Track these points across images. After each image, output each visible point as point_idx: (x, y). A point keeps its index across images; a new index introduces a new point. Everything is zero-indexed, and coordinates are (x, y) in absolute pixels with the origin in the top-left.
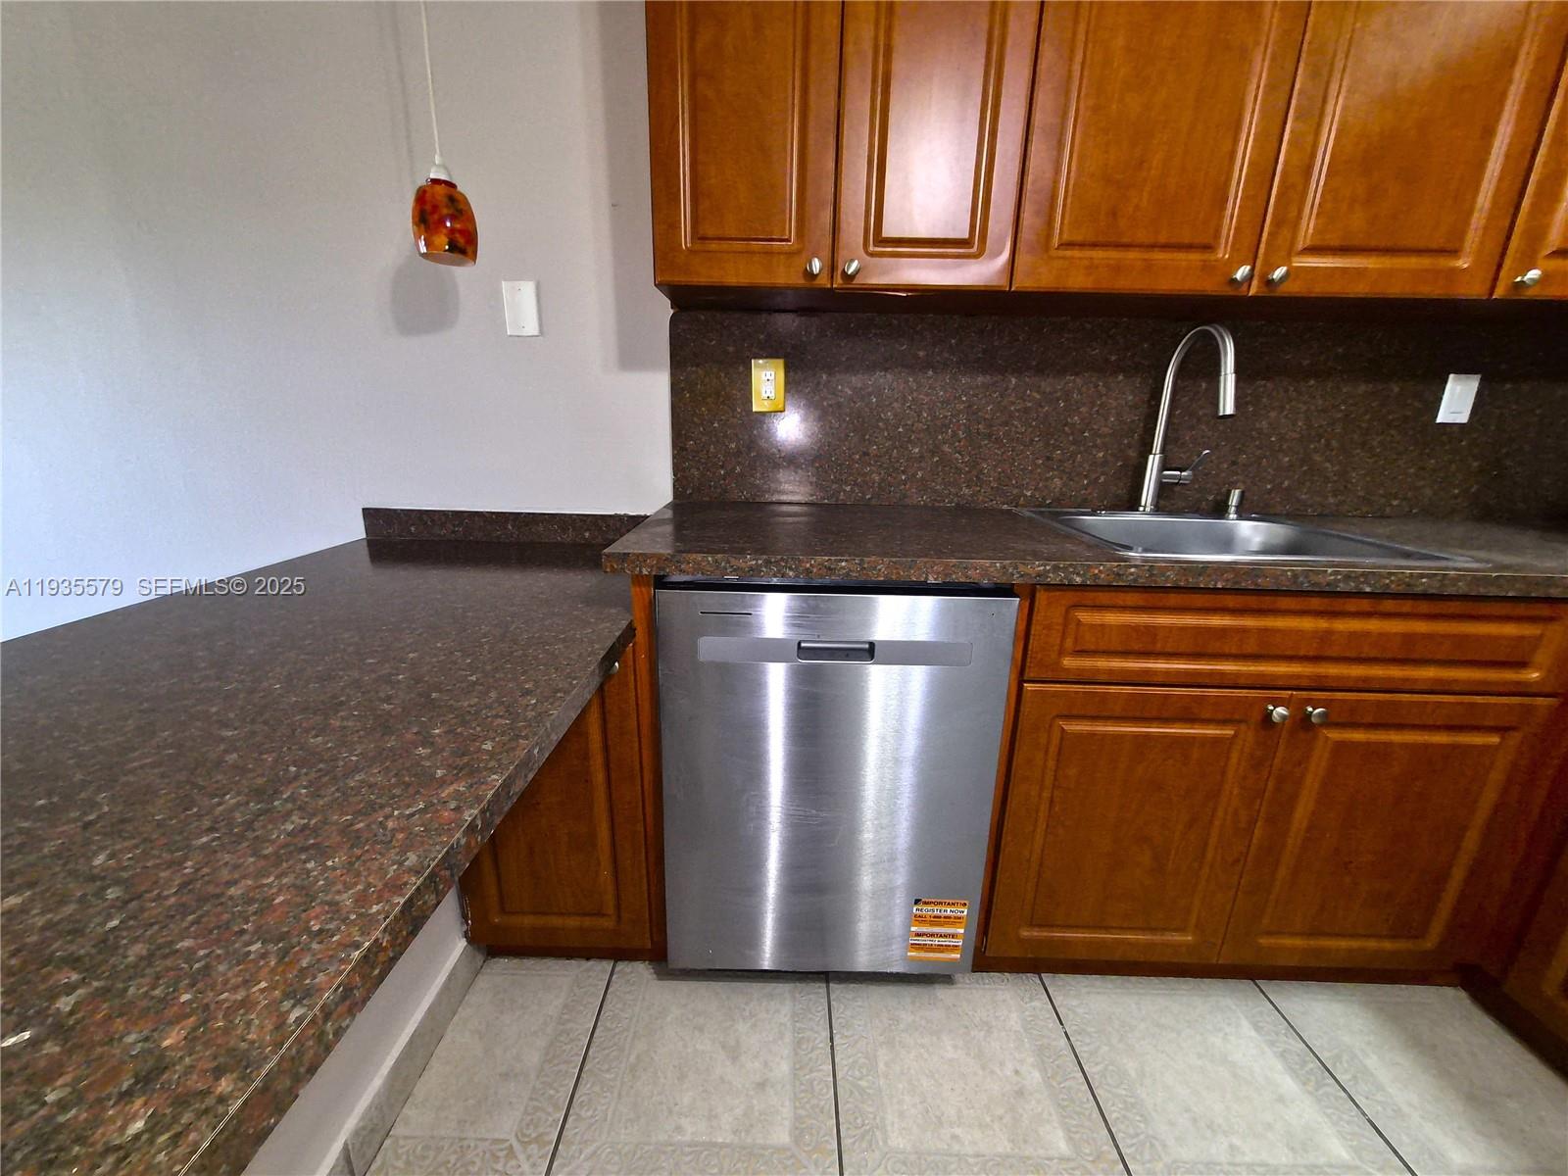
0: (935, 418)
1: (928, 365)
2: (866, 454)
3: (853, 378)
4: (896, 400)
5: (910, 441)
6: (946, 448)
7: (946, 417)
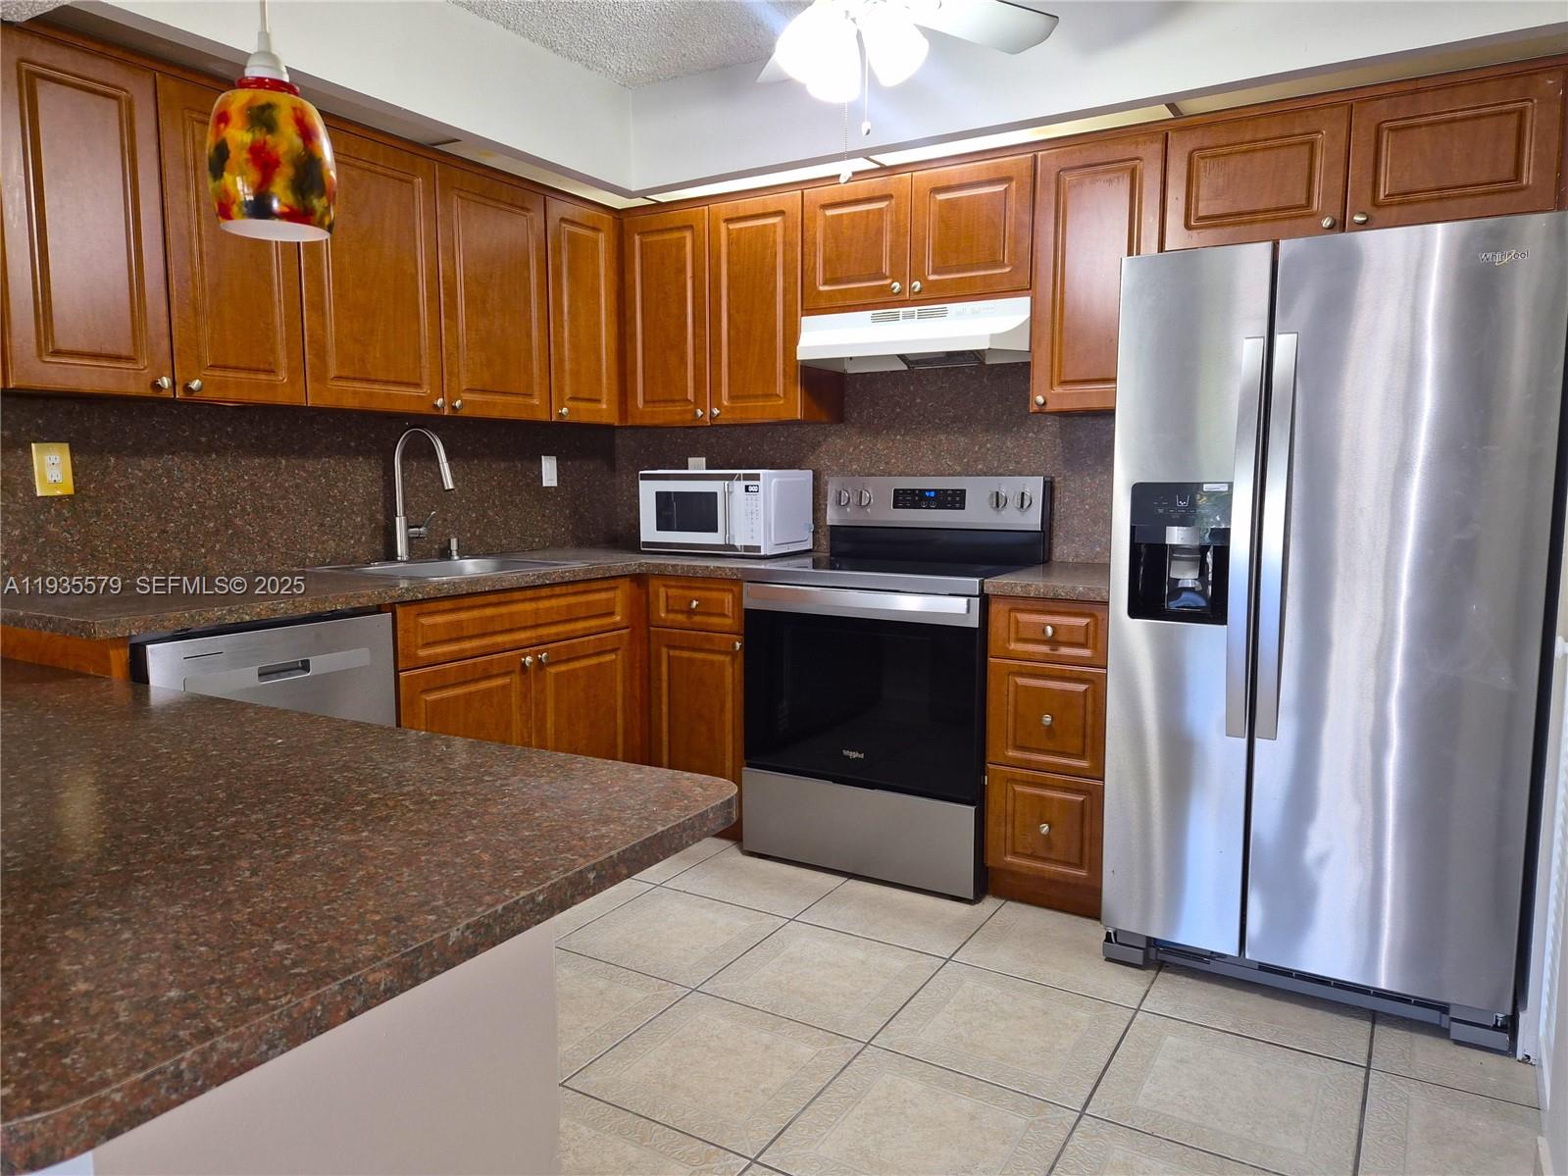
0: (224, 495)
1: (209, 449)
2: (164, 531)
3: (143, 462)
4: (187, 480)
5: (204, 517)
6: (238, 521)
7: (233, 494)
